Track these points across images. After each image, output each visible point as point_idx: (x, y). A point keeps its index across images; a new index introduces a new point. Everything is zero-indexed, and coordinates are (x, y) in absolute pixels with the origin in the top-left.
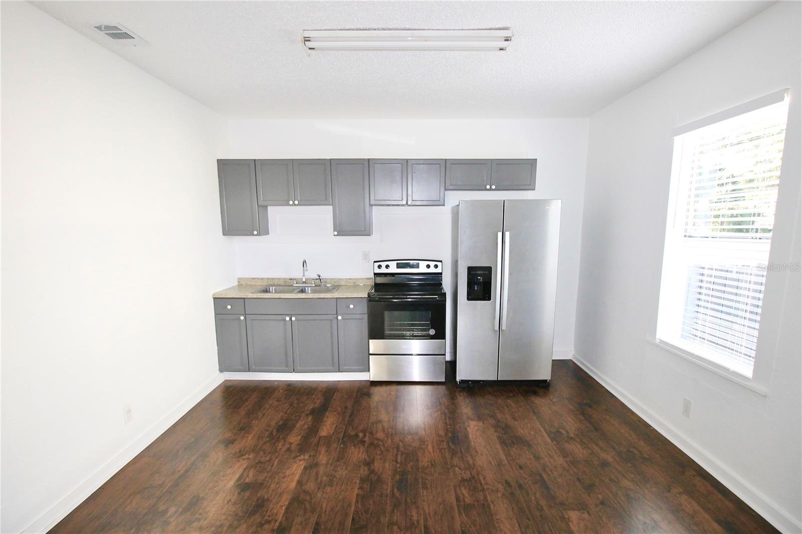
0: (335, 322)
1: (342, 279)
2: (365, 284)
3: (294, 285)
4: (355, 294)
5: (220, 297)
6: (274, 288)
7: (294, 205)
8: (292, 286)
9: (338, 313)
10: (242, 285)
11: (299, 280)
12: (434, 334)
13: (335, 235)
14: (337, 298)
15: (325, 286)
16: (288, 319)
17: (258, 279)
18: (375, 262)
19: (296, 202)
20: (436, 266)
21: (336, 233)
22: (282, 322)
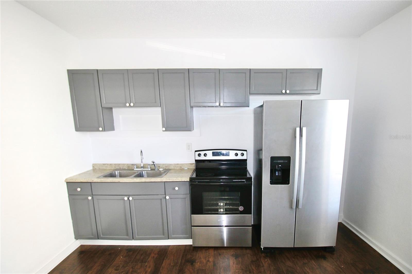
0: (164, 201)
1: (171, 164)
2: (189, 168)
3: (135, 169)
4: (179, 179)
5: (71, 181)
6: (118, 171)
7: (130, 106)
8: (133, 170)
9: (166, 194)
10: (96, 169)
11: (139, 165)
12: (242, 210)
13: (163, 131)
14: (165, 182)
15: (158, 170)
16: (126, 198)
17: (108, 164)
18: (196, 151)
19: (132, 104)
20: (243, 155)
21: (164, 129)
22: (122, 201)
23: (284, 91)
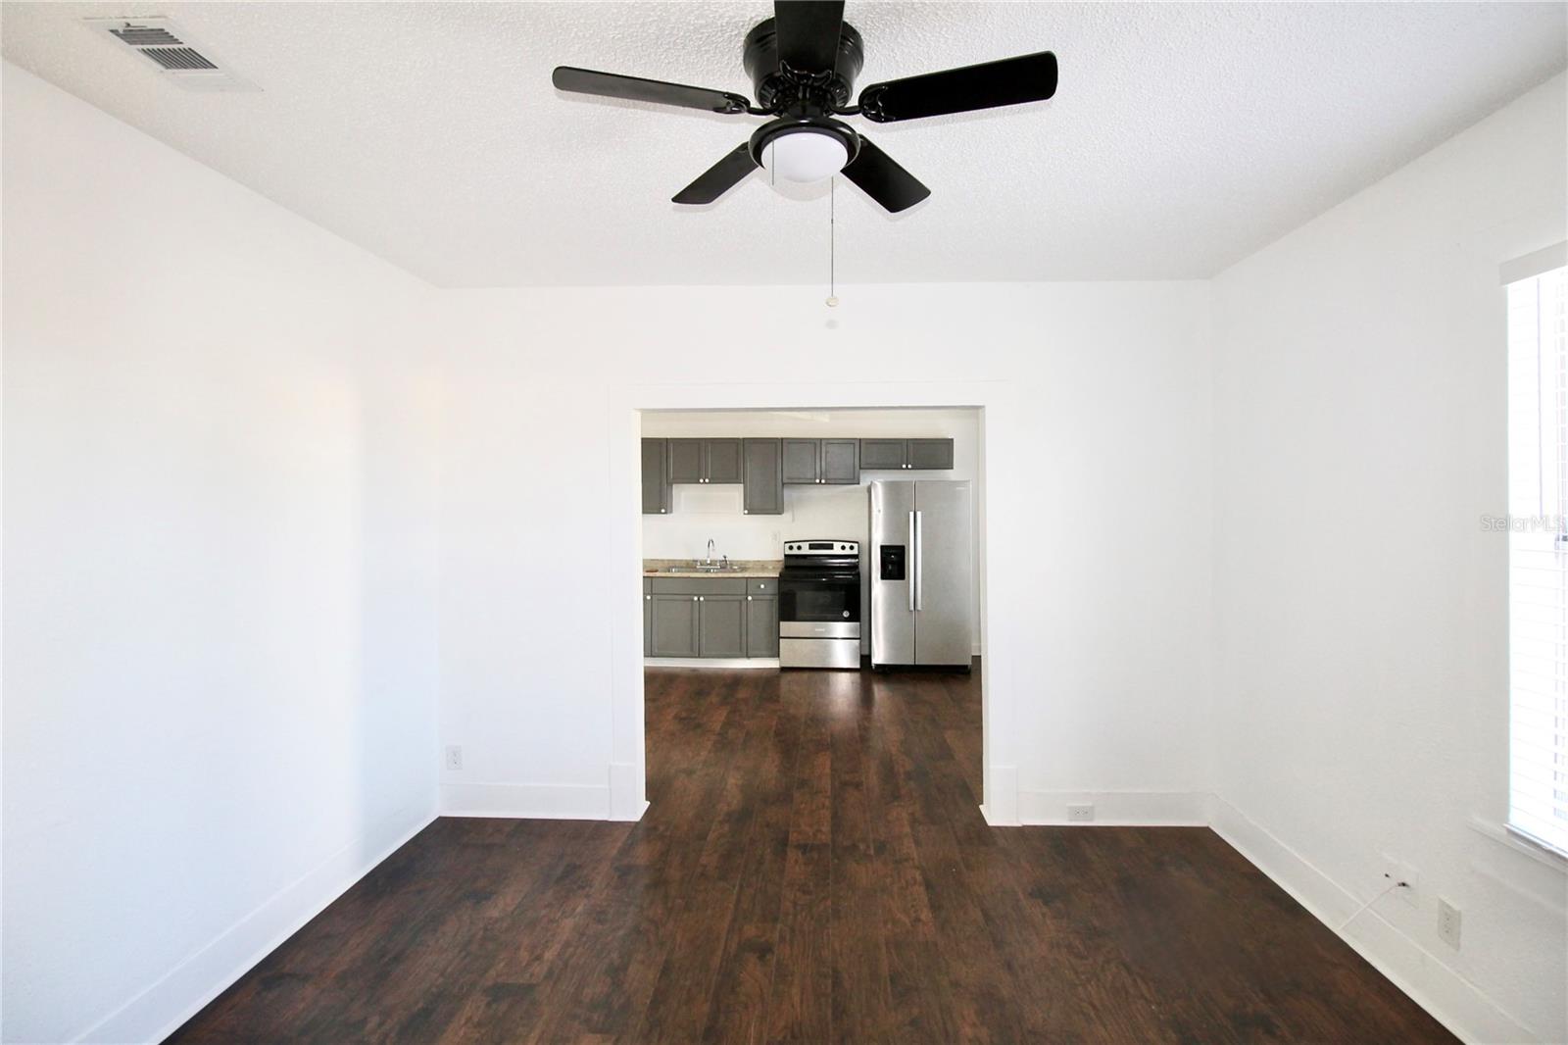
0: (744, 603)
1: (748, 561)
2: (775, 564)
3: (698, 567)
4: (766, 574)
7: (704, 482)
9: (747, 594)
11: (704, 561)
12: (849, 615)
13: (745, 514)
14: (745, 578)
15: (732, 566)
16: (696, 598)
18: (786, 543)
19: (707, 481)
20: (852, 548)
21: (746, 512)
22: (689, 603)
23: (904, 466)
